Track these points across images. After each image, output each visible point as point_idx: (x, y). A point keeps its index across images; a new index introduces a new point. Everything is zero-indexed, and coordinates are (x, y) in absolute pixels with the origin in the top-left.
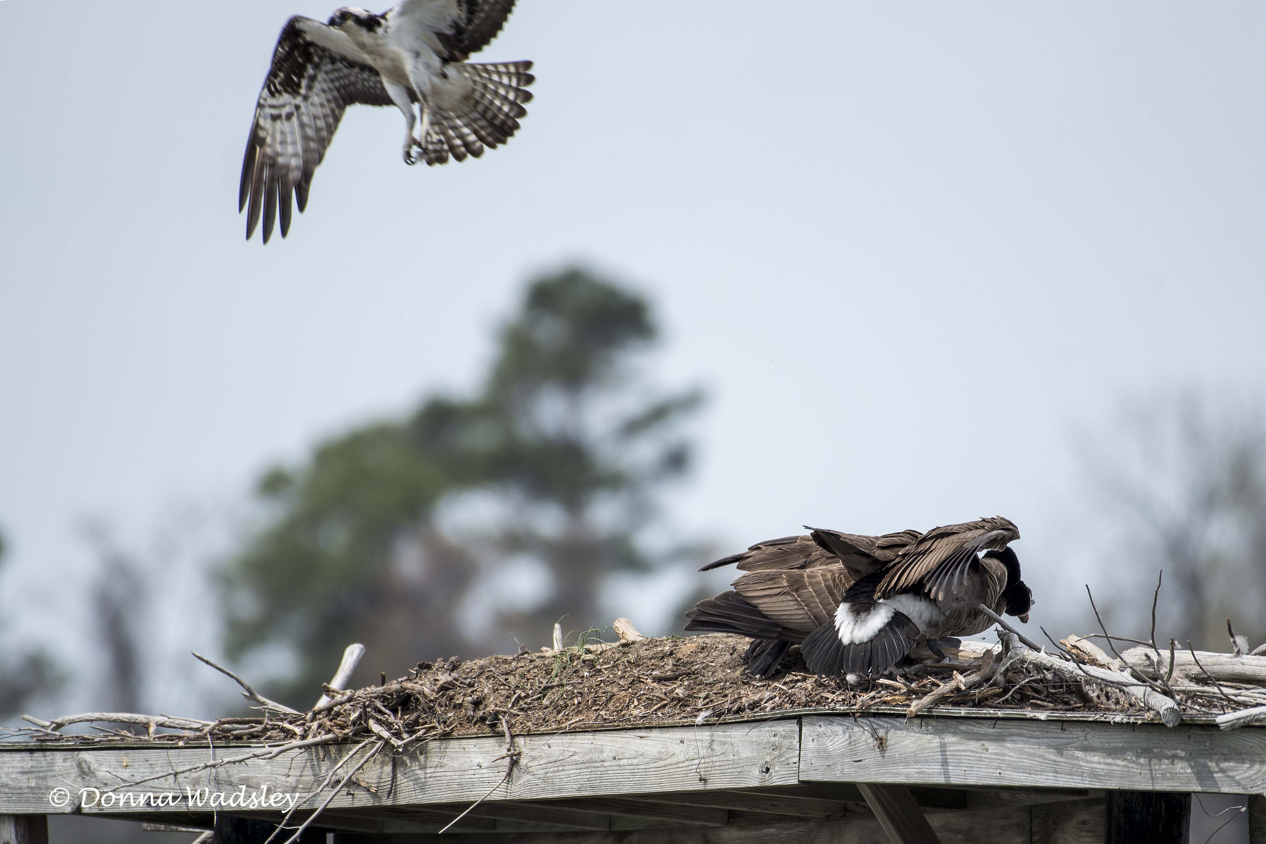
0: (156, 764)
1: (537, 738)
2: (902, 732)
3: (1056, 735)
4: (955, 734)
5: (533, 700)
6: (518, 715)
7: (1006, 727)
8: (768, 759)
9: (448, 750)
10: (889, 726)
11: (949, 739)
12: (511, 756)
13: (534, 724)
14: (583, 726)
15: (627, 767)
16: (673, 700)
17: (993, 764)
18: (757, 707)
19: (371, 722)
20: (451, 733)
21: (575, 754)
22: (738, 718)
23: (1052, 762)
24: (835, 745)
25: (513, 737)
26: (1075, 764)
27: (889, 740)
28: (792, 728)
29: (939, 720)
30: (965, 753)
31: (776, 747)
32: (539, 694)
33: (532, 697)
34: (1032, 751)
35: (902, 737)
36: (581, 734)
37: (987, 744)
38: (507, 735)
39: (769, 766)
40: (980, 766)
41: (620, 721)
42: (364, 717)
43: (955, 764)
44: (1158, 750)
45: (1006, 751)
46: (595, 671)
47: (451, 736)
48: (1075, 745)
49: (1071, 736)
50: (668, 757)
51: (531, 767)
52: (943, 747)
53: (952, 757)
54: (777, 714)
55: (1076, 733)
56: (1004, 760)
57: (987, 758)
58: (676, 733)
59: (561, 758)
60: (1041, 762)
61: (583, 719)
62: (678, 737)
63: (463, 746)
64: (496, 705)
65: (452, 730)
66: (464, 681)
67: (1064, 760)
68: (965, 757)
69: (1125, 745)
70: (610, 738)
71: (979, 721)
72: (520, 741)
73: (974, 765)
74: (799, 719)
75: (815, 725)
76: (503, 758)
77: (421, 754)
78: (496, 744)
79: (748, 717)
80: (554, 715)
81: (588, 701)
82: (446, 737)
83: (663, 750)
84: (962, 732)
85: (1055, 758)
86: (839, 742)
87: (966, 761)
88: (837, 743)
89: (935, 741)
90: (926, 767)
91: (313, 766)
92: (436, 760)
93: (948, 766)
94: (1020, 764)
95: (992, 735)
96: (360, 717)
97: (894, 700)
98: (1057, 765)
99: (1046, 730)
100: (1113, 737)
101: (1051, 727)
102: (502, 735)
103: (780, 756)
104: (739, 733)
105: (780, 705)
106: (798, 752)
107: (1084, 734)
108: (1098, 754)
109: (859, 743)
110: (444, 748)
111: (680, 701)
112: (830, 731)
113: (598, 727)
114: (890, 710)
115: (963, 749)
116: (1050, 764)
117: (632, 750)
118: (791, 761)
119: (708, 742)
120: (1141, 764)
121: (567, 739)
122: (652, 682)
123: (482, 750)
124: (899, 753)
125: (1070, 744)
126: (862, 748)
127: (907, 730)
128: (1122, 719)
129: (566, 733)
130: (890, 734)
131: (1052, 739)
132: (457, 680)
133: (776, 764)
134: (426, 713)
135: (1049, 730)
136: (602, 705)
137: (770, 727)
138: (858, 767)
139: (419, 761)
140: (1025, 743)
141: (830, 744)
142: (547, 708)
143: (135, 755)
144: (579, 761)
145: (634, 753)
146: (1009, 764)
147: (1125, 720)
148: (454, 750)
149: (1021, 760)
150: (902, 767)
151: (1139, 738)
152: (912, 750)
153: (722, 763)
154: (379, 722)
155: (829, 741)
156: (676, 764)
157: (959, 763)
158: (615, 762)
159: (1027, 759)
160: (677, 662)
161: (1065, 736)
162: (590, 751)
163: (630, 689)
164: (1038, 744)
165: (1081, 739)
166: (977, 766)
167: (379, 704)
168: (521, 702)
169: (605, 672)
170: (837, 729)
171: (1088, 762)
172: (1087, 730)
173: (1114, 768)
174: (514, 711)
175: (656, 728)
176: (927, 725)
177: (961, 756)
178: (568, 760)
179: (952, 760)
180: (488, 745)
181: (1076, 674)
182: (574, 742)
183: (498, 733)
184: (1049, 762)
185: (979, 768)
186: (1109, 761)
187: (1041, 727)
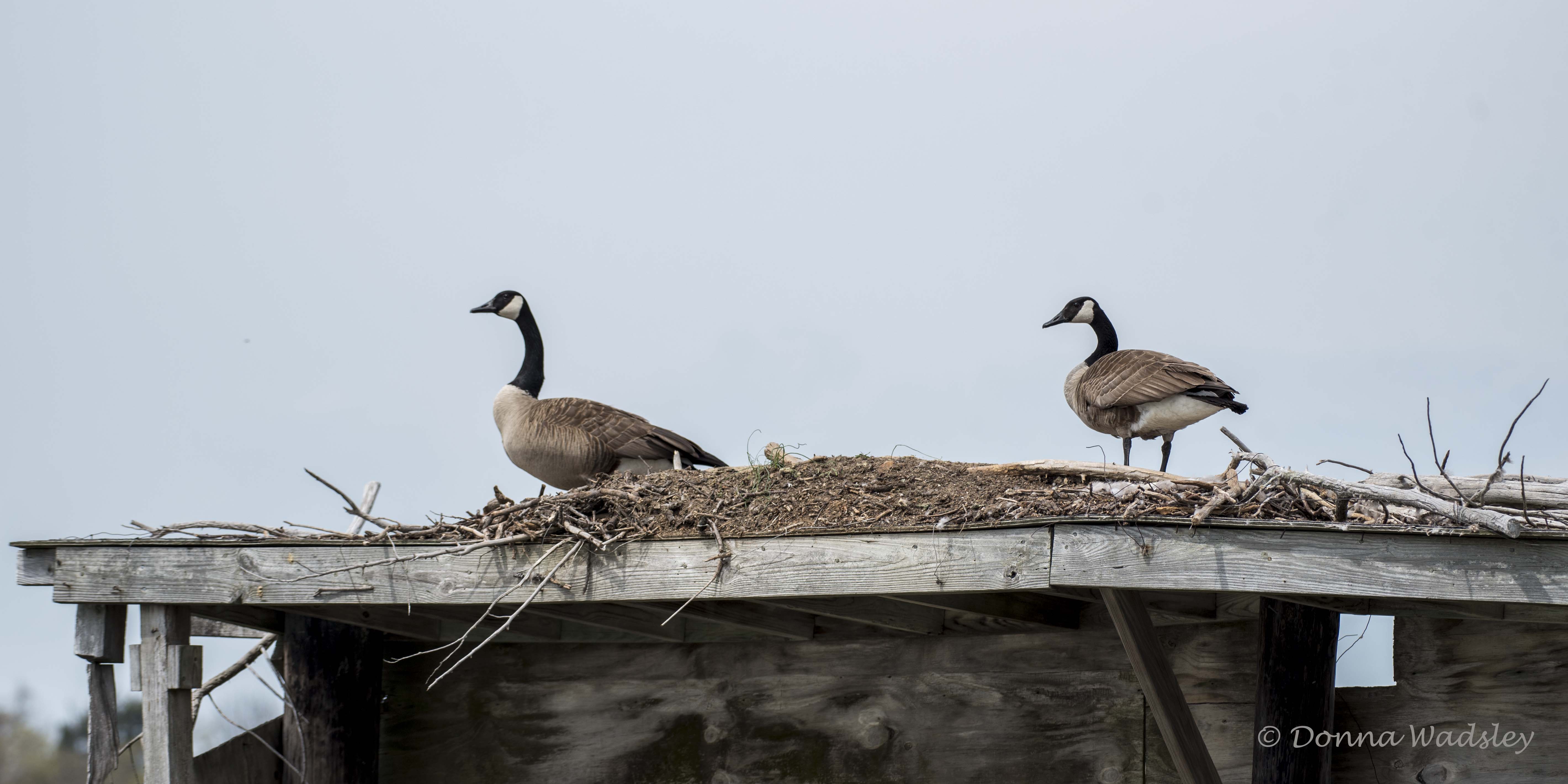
0: (325, 560)
1: (750, 542)
2: (1170, 541)
3: (1352, 546)
4: (1232, 543)
5: (738, 507)
6: (725, 521)
7: (1292, 537)
8: (1014, 564)
9: (649, 551)
10: (1155, 535)
11: (1226, 548)
12: (722, 558)
13: (747, 528)
14: (803, 530)
15: (852, 570)
16: (897, 508)
17: (1277, 572)
18: (1002, 515)
19: (567, 524)
20: (654, 535)
21: (793, 556)
22: (982, 525)
23: (1346, 572)
24: (1092, 552)
25: (723, 539)
26: (1374, 574)
27: (1155, 548)
28: (1042, 536)
29: (1214, 530)
30: (1244, 562)
31: (1024, 553)
32: (742, 501)
33: (736, 504)
34: (1323, 561)
35: (1170, 546)
36: (801, 538)
37: (1270, 554)
38: (718, 537)
39: (1015, 571)
40: (1262, 574)
41: (845, 527)
42: (559, 518)
43: (1232, 572)
44: (1475, 562)
45: (1293, 561)
46: (797, 482)
47: (653, 538)
48: (1374, 556)
49: (1370, 547)
50: (899, 560)
51: (743, 568)
52: (1219, 556)
53: (1228, 565)
54: (1028, 522)
55: (1376, 544)
56: (1290, 569)
57: (1269, 567)
58: (908, 538)
59: (777, 560)
60: (1334, 572)
61: (802, 525)
62: (911, 542)
63: (666, 548)
64: (698, 511)
65: (655, 533)
66: (657, 489)
67: (1361, 570)
68: (1244, 566)
69: (1435, 557)
70: (832, 543)
71: (1261, 531)
72: (732, 544)
73: (1254, 573)
74: (1051, 528)
75: (1069, 533)
76: (715, 559)
77: (620, 554)
78: (704, 546)
79: (993, 524)
80: (766, 520)
81: (801, 508)
82: (648, 539)
83: (894, 554)
84: (1241, 542)
85: (1350, 568)
86: (1096, 550)
87: (1244, 569)
88: (1094, 550)
89: (1211, 550)
90: (1198, 574)
91: (498, 564)
92: (636, 560)
93: (1225, 573)
94: (1309, 573)
95: (1276, 545)
96: (556, 519)
97: (1165, 510)
98: (1353, 574)
99: (1340, 541)
100: (1421, 548)
101: (1346, 538)
102: (713, 537)
103: (1029, 561)
104: (980, 539)
105: (1028, 514)
106: (1049, 558)
107: (1385, 545)
108: (1402, 565)
109: (1120, 550)
110: (645, 549)
111: (903, 510)
112: (1086, 539)
113: (821, 532)
114: (1161, 519)
115: (1242, 557)
116: (1344, 573)
117: (858, 554)
118: (1041, 566)
119: (945, 547)
120: (1454, 575)
121: (784, 543)
122: (865, 493)
123: (688, 551)
124: (1166, 560)
125: (1368, 554)
126: (1123, 555)
127: (1177, 539)
128: (1440, 531)
129: (784, 536)
130: (1157, 543)
131: (1347, 550)
132: (649, 488)
133: (1024, 568)
134: (624, 517)
135: (1343, 541)
136: (818, 513)
137: (1017, 534)
138: (1119, 573)
139: (617, 560)
140: (1315, 553)
141: (1087, 551)
142: (757, 513)
143: (302, 552)
144: (797, 563)
145: (860, 556)
146: (1296, 573)
147: (1443, 532)
148: (656, 551)
149: (1310, 569)
150: (1170, 574)
151: (1451, 550)
152: (1181, 558)
153: (960, 568)
154: (575, 524)
155: (1085, 548)
156: (908, 567)
157: (1237, 571)
158: (838, 565)
159: (1316, 568)
160: (881, 476)
161: (1362, 547)
162: (810, 554)
163: (843, 499)
164: (1328, 554)
165: (1382, 550)
166: (1258, 574)
167: (572, 509)
168: (725, 509)
169: (808, 484)
170: (1094, 537)
171: (1389, 572)
172: (1390, 541)
173: (1421, 578)
174: (721, 516)
175: (886, 533)
176: (1200, 534)
177: (1239, 564)
178: (785, 562)
179: (1228, 568)
180: (694, 547)
181: (1351, 491)
182: (792, 545)
183: (709, 535)
184: (1343, 571)
185: (1260, 576)
186: (1416, 571)
187: (1334, 538)
